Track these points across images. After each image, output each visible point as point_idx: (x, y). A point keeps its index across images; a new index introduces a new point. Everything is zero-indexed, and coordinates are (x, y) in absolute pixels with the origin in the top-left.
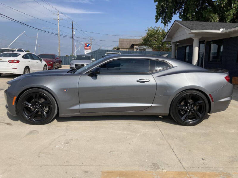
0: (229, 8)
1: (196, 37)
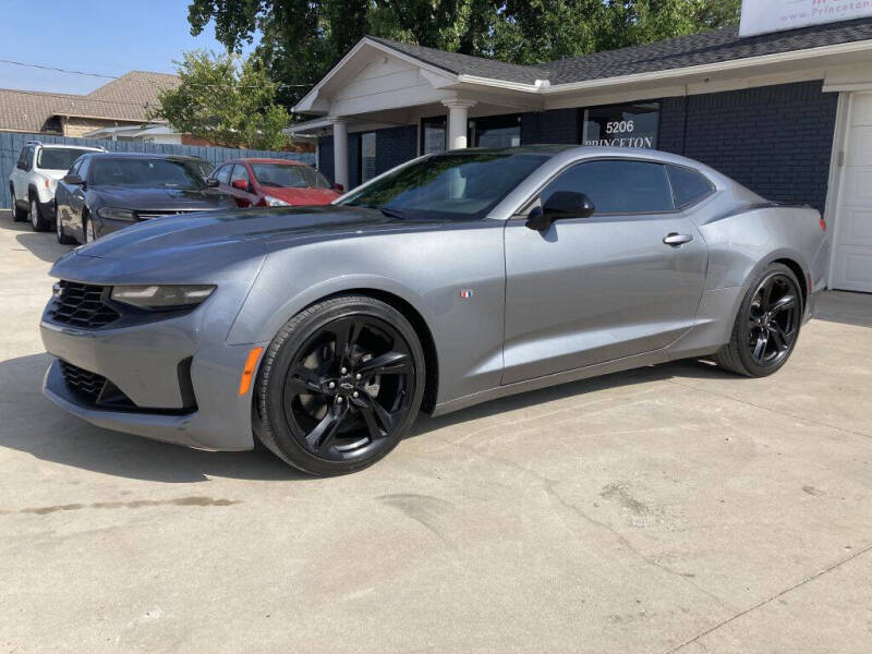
0: (448, 16)
1: (461, 100)
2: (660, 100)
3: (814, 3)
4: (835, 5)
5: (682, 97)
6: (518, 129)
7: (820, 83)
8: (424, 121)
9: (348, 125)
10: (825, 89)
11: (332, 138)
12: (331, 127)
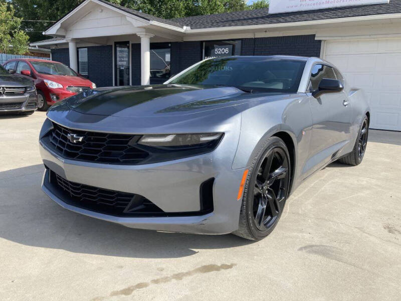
1: (147, 34)
2: (242, 39)
3: (301, 1)
4: (310, 2)
5: (253, 38)
6: (169, 49)
7: (314, 36)
8: (116, 43)
9: (77, 43)
10: (316, 39)
11: (68, 49)
12: (67, 44)
